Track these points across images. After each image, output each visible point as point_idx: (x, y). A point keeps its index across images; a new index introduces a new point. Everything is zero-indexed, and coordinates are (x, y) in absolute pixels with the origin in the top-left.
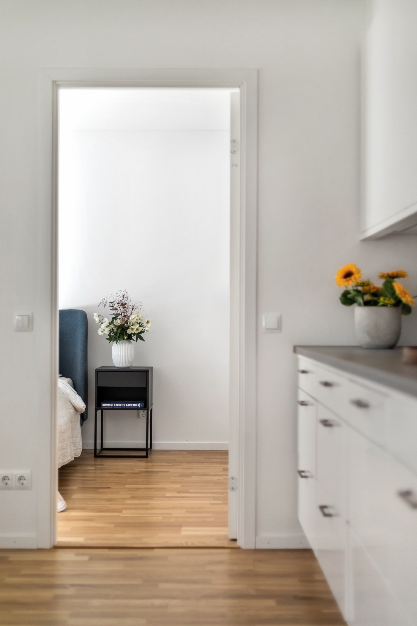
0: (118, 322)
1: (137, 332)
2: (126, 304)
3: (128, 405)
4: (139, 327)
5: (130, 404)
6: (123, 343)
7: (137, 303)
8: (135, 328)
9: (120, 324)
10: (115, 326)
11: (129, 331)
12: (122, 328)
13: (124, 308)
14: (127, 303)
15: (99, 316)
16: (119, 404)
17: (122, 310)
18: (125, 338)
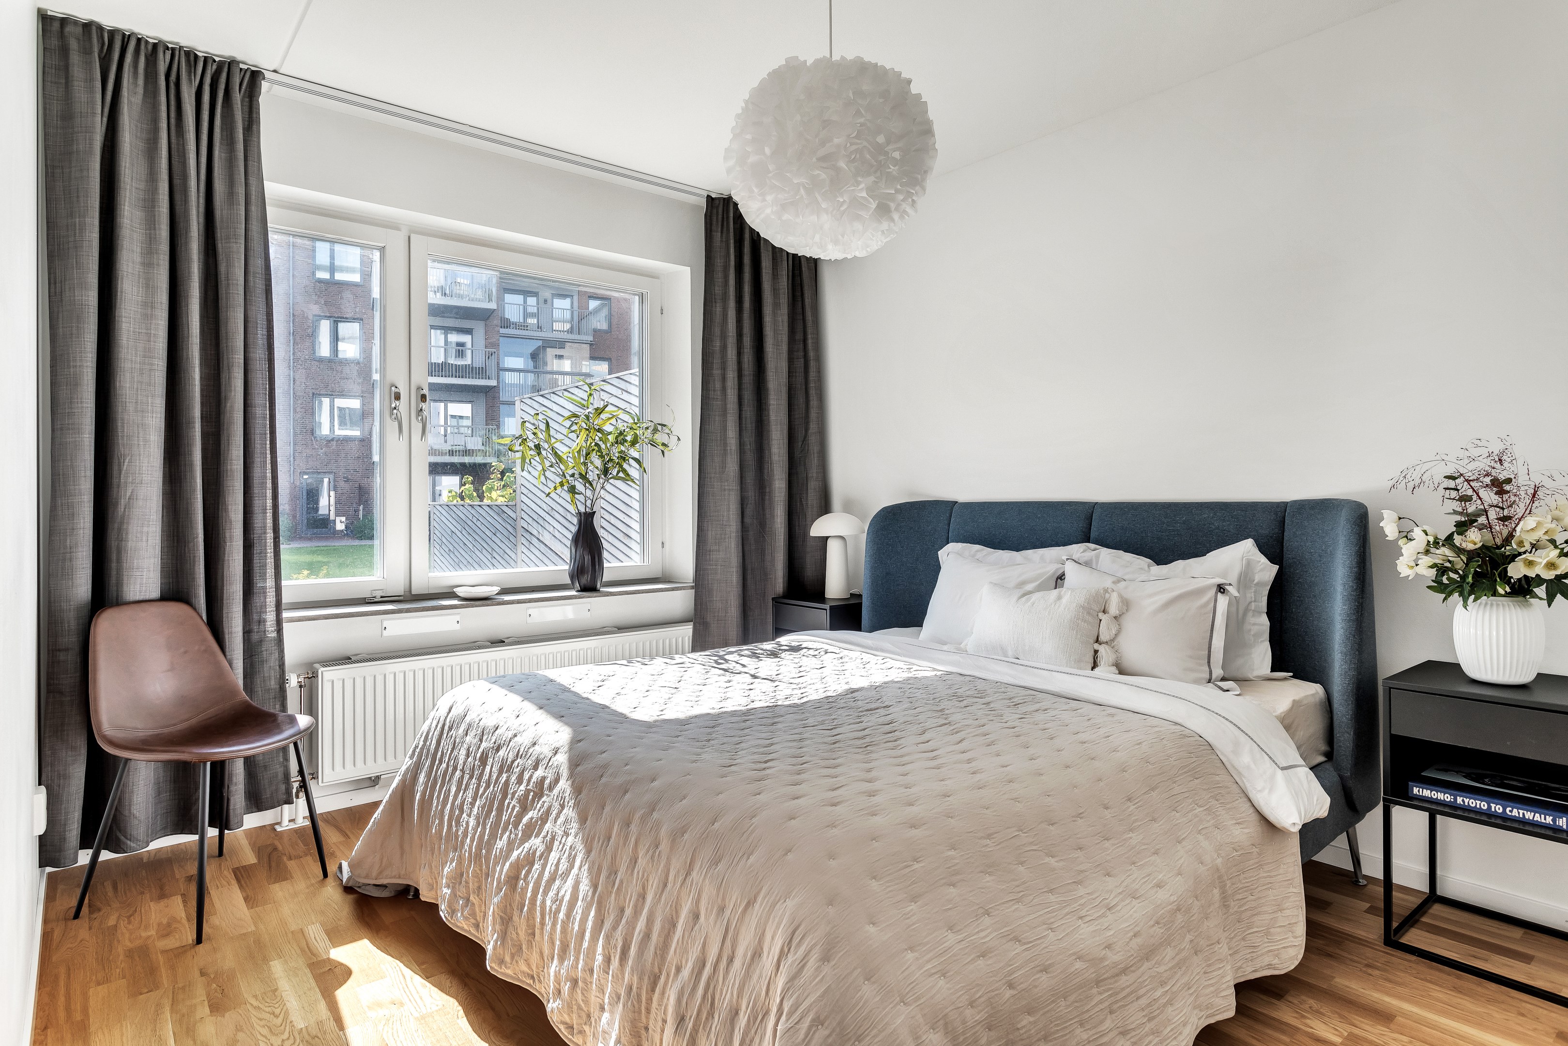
0: (1473, 539)
1: (1549, 575)
2: (1509, 481)
3: (1516, 813)
4: (1559, 556)
5: (1521, 812)
6: (1492, 605)
7: (1551, 477)
8: (1538, 560)
9: (1479, 545)
10: (1459, 551)
11: (1516, 571)
12: (1492, 560)
13: (1501, 492)
14: (1512, 476)
15: (1400, 518)
16: (1478, 802)
17: (1495, 499)
18: (1501, 591)
